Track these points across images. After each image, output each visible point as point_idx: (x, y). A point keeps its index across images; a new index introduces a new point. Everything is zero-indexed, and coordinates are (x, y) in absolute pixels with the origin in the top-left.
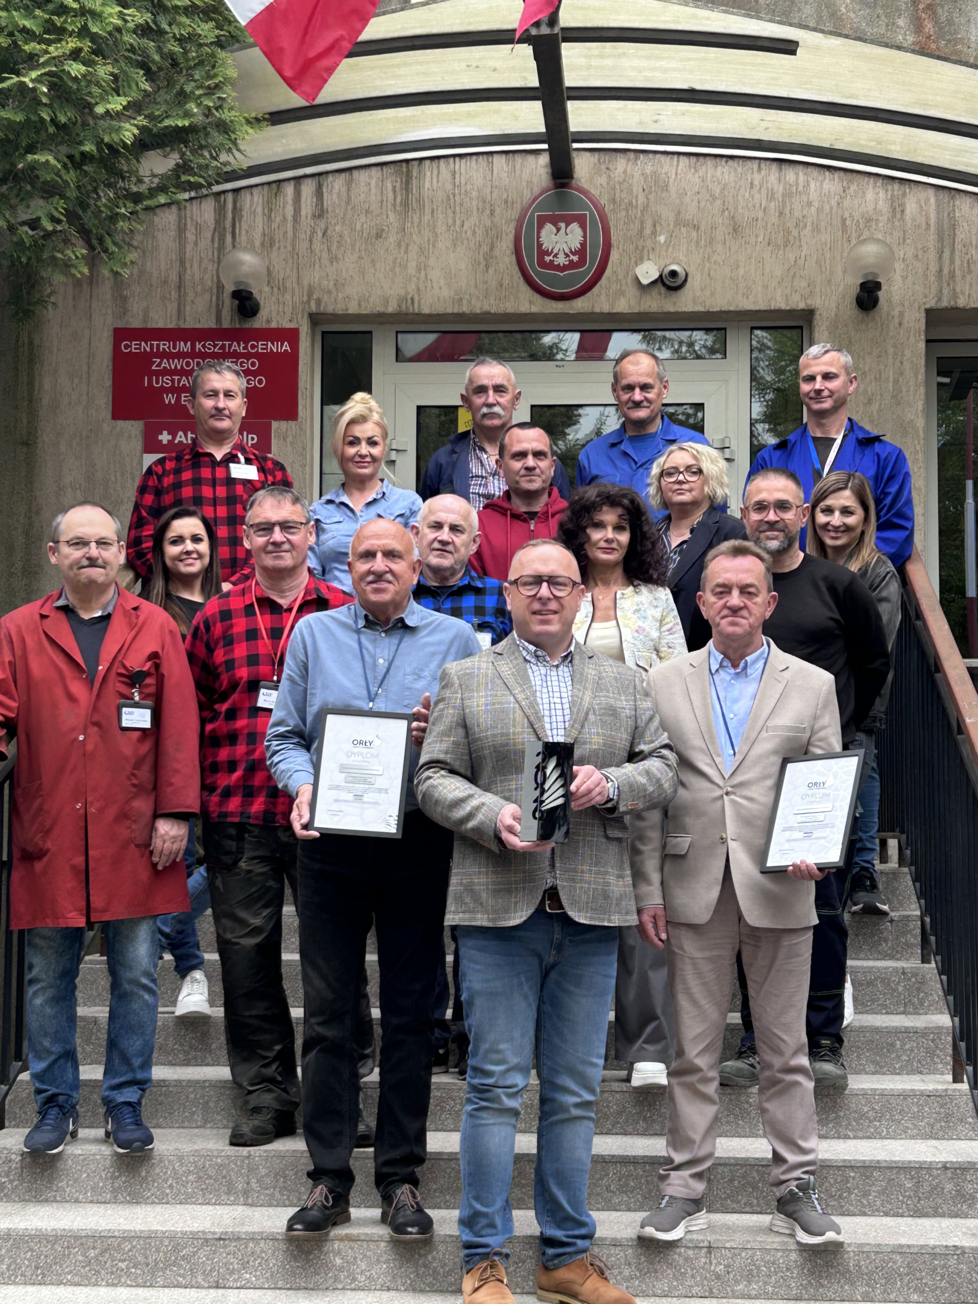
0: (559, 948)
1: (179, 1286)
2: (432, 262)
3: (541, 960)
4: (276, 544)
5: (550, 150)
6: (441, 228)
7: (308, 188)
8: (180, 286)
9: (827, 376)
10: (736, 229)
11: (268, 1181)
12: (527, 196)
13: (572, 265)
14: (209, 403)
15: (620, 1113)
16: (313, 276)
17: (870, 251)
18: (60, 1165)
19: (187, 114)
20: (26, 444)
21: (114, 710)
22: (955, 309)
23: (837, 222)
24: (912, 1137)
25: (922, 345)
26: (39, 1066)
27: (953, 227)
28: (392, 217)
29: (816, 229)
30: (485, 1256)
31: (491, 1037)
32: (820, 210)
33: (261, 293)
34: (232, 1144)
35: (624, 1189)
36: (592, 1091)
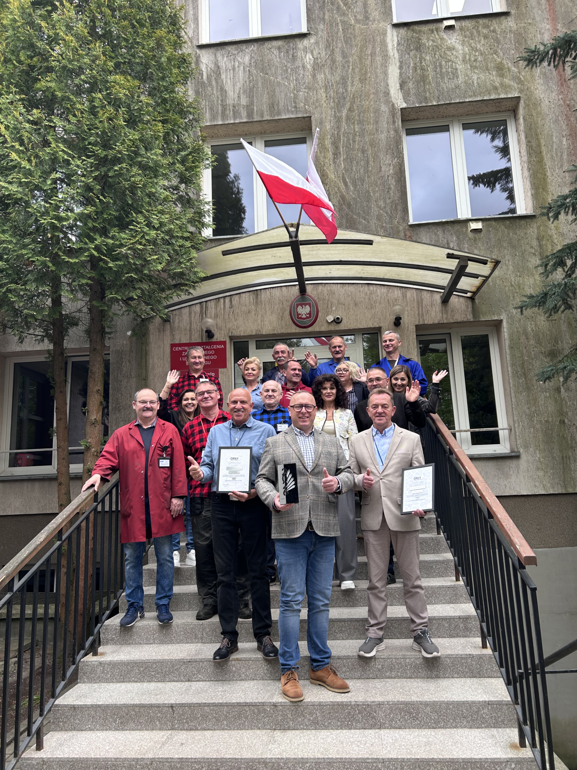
0: (315, 545)
1: (174, 681)
2: (265, 319)
3: (308, 550)
4: (205, 398)
5: (299, 285)
6: (268, 309)
7: (227, 300)
8: (190, 330)
9: (390, 340)
10: (356, 305)
11: (210, 633)
12: (293, 298)
13: (307, 318)
14: (193, 360)
15: (337, 599)
16: (229, 325)
17: (397, 308)
18: (134, 630)
19: (182, 268)
20: (144, 380)
21: (156, 460)
22: (424, 324)
23: (386, 301)
24: (444, 603)
25: (415, 336)
26: (129, 591)
27: (422, 300)
28: (253, 307)
29: (380, 303)
30: (289, 669)
31: (289, 582)
32: (381, 297)
33: (214, 330)
34: (198, 619)
35: (341, 631)
36: (328, 599)
